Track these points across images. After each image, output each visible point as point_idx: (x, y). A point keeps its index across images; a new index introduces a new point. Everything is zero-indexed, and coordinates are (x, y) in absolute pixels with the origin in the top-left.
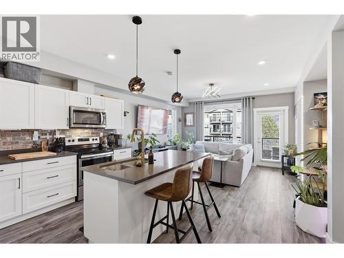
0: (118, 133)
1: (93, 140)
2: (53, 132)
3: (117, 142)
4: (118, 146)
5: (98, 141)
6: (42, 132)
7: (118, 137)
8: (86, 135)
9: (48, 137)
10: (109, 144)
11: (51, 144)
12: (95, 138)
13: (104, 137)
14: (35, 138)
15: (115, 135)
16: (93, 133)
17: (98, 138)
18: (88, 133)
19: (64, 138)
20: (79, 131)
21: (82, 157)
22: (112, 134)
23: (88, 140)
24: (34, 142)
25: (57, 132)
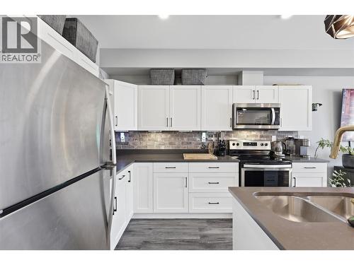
0: (301, 137)
1: (262, 145)
2: (218, 134)
3: (298, 151)
4: (300, 157)
5: (269, 148)
6: (210, 134)
7: (300, 143)
8: (253, 139)
9: (214, 139)
10: (285, 152)
11: (217, 147)
12: (264, 143)
13: (277, 142)
14: (204, 140)
15: (296, 140)
16: (262, 136)
17: (269, 143)
18: (256, 136)
19: (228, 141)
20: (245, 133)
21: (245, 166)
22: (290, 139)
23: (255, 144)
24: (203, 143)
25: (222, 134)
